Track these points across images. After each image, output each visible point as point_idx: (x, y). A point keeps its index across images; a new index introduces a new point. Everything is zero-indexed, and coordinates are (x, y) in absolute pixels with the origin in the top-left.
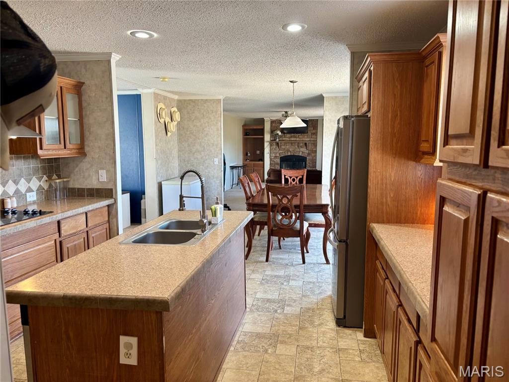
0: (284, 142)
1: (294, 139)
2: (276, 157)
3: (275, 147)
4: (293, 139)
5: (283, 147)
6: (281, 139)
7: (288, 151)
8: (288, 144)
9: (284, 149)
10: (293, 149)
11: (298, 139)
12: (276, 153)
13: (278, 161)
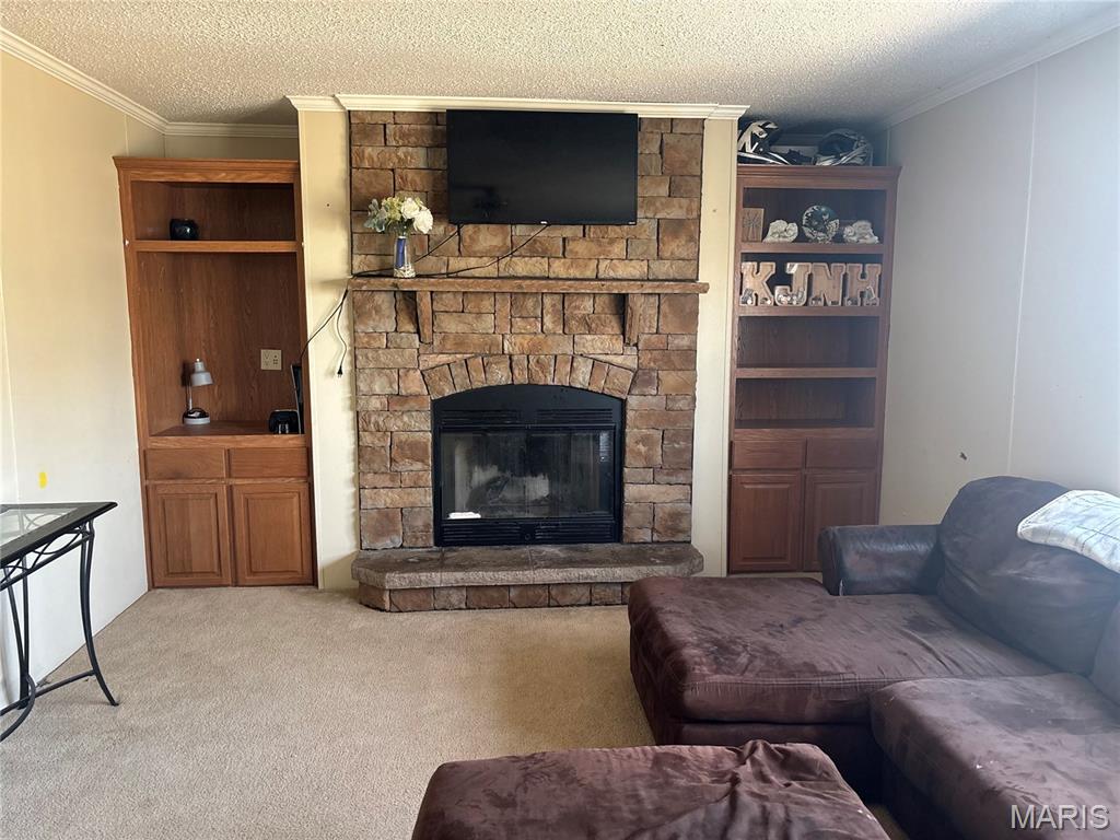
0: (457, 285)
1: (535, 266)
2: (397, 399)
3: (390, 325)
4: (522, 266)
5: (451, 325)
6: (431, 264)
7: (491, 354)
8: (487, 304)
9: (460, 343)
10: (525, 341)
11: (559, 268)
12: (402, 373)
13: (419, 427)
